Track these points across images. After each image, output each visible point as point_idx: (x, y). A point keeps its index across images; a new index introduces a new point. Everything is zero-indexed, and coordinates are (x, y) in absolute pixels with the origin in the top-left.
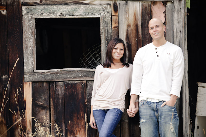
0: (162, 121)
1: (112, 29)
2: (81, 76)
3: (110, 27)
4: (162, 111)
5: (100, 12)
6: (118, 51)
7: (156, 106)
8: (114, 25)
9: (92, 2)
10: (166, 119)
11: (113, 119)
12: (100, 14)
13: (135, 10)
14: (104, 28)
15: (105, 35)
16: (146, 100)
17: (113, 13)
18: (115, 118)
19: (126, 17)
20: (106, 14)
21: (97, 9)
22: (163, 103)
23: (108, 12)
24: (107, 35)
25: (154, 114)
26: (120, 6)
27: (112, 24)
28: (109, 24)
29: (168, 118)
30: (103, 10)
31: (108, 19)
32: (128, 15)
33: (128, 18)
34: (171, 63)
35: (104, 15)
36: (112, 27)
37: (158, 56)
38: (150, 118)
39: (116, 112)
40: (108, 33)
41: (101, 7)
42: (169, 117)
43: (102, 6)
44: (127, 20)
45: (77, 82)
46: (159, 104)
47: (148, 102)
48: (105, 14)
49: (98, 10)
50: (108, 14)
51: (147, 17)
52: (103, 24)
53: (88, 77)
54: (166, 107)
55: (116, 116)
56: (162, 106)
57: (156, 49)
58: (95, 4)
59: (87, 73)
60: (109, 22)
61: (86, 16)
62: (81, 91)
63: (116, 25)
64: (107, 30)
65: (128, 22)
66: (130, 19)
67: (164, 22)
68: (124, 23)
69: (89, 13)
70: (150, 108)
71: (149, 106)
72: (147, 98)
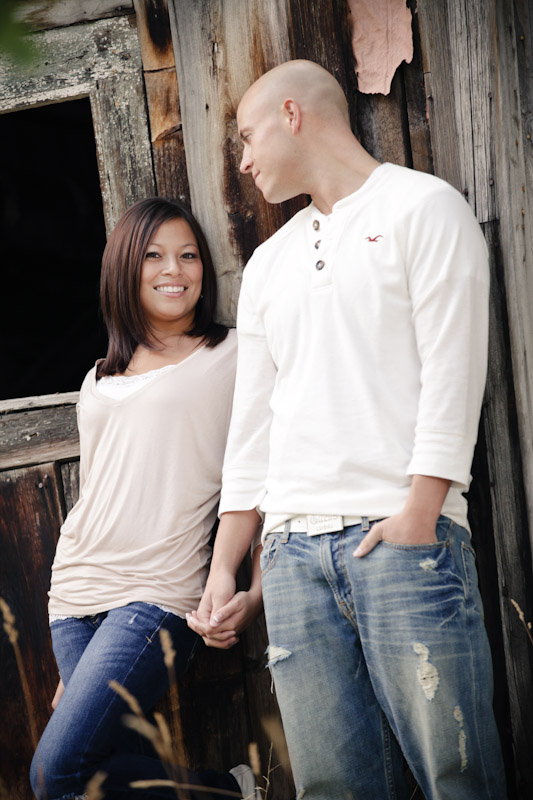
0: (373, 642)
1: (151, 148)
2: (28, 438)
3: (140, 140)
4: (365, 583)
5: (88, 66)
6: (171, 266)
7: (333, 554)
8: (162, 125)
9: (38, 16)
10: (392, 628)
11: (109, 665)
12: (88, 72)
13: (257, 18)
14: (112, 154)
15: (120, 191)
16: (282, 529)
17: (151, 62)
18: (122, 661)
19: (215, 67)
20: (118, 66)
21: (67, 47)
22: (366, 532)
23: (125, 57)
24: (133, 188)
25: (333, 605)
26: (178, 11)
27: (148, 123)
28: (136, 121)
29: (398, 616)
30: (102, 51)
31: (126, 98)
32: (221, 52)
33: (225, 70)
34: (388, 289)
35: (107, 74)
36: (153, 140)
37: (320, 265)
38: (310, 635)
39: (131, 621)
40: (135, 177)
41: (87, 36)
42: (402, 613)
43: (92, 28)
44: (222, 81)
45: (14, 474)
46: (346, 540)
47: (293, 537)
48: (114, 68)
49: (75, 51)
50: (127, 70)
51: (320, 47)
52: (106, 131)
53: (63, 440)
54: (381, 554)
55: (125, 650)
56: (358, 551)
57: (317, 225)
58: (58, 21)
59: (56, 417)
60: (136, 114)
61: (19, 101)
62: (38, 523)
63: (168, 125)
64: (128, 162)
65: (226, 93)
66: (233, 77)
67: (409, 61)
68: (207, 107)
69: (35, 80)
70: (303, 576)
71: (299, 565)
72: (286, 517)
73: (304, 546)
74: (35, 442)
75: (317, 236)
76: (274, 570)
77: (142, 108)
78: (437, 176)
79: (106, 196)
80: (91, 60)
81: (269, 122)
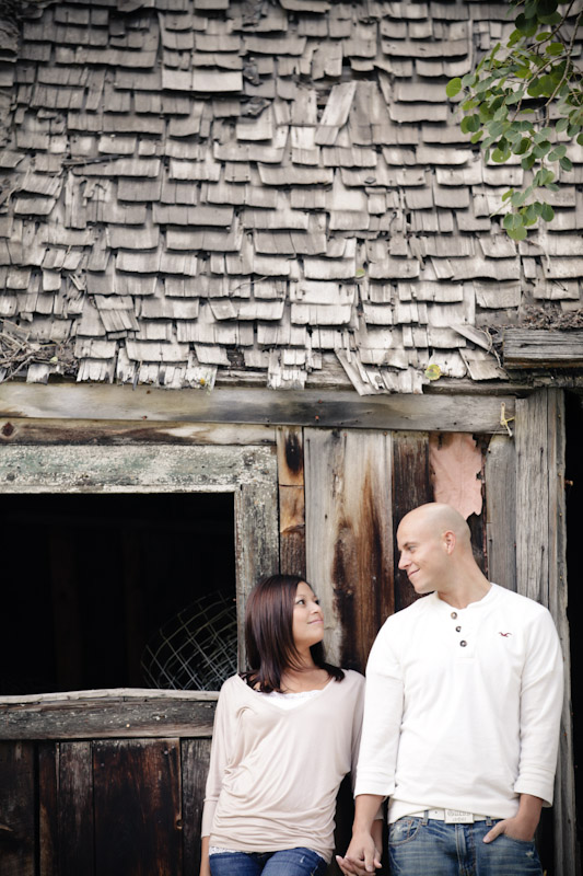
1: (279, 536)
2: (158, 718)
3: (271, 529)
4: (488, 861)
5: (236, 474)
7: (466, 838)
8: (289, 522)
9: (202, 435)
12: (235, 478)
13: (369, 465)
14: (248, 535)
15: (251, 561)
16: (422, 815)
17: (285, 478)
19: (334, 491)
20: (259, 478)
21: (221, 458)
22: (490, 827)
23: (264, 473)
24: (262, 560)
25: (456, 871)
26: (312, 451)
27: (279, 519)
28: (269, 516)
30: (247, 465)
31: (263, 500)
32: (341, 483)
33: (342, 495)
35: (249, 482)
36: (281, 531)
37: (463, 644)
39: (301, 861)
40: (264, 553)
41: (237, 454)
43: (242, 449)
44: (339, 502)
45: (144, 742)
46: (476, 830)
47: (431, 822)
48: (255, 478)
49: (227, 462)
50: (265, 481)
51: (413, 493)
52: (246, 519)
53: (186, 723)
54: (502, 843)
56: (487, 839)
57: (455, 616)
58: (217, 441)
59: (182, 707)
60: (270, 512)
61: (178, 488)
62: (160, 778)
63: (294, 523)
64: (260, 543)
65: (341, 510)
66: (348, 500)
67: (478, 513)
68: (326, 517)
69: (193, 476)
70: (439, 849)
71: (437, 841)
72: (426, 808)
73: (442, 830)
74: (163, 722)
75: (456, 623)
76: (415, 842)
77: (275, 508)
78: (521, 594)
79: (240, 562)
80: (238, 470)
81: (433, 542)
